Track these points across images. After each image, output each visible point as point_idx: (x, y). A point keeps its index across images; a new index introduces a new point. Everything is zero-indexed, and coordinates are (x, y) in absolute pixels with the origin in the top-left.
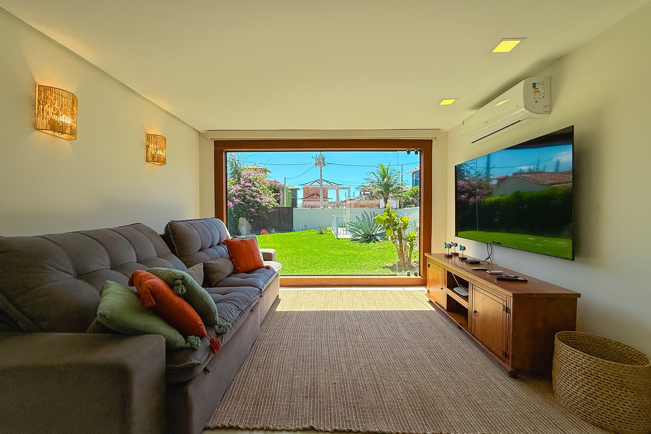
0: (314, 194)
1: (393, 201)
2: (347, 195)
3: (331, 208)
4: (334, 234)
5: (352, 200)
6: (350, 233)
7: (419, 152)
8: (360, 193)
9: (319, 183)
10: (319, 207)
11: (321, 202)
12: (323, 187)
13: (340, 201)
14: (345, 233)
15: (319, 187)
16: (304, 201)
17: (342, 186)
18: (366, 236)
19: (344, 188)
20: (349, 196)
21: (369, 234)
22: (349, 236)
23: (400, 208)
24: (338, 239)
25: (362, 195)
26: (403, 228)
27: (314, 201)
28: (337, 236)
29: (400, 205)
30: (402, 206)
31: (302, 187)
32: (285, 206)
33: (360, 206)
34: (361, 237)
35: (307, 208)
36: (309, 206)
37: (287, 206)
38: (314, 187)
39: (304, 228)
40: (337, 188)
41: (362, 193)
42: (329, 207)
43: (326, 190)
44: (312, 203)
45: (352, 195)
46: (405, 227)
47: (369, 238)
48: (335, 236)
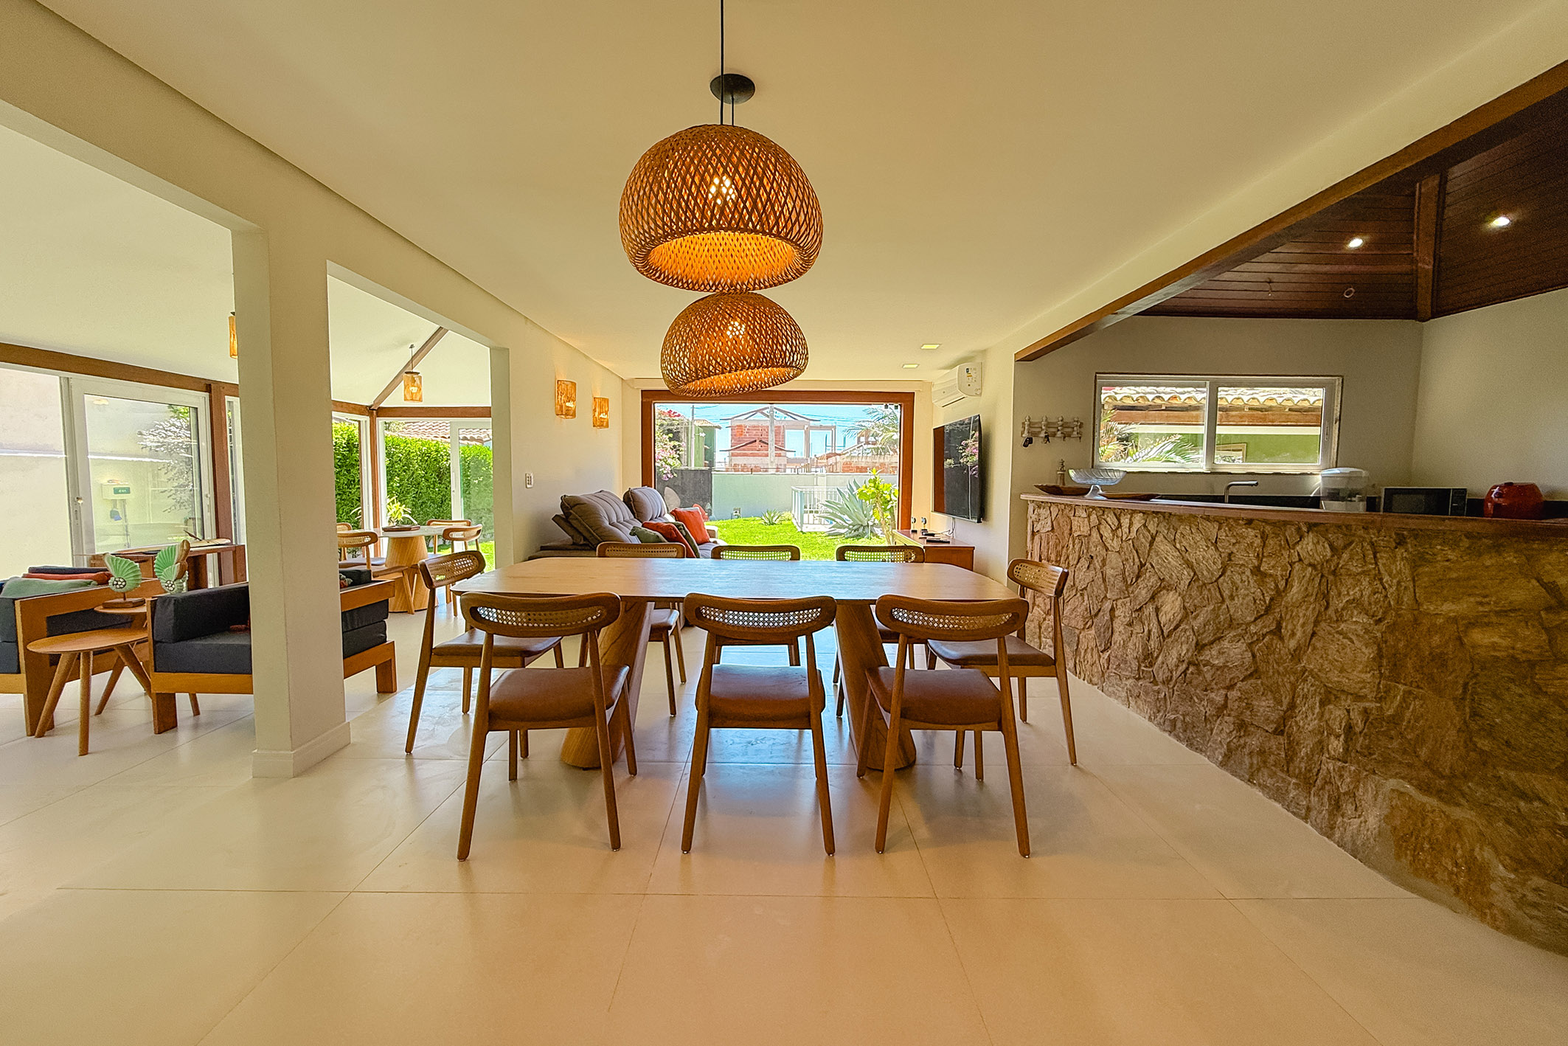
0: (755, 441)
2: (829, 443)
3: (793, 473)
4: (795, 524)
5: (840, 455)
6: (826, 522)
7: (899, 407)
8: (859, 438)
9: (768, 416)
10: (766, 471)
11: (770, 460)
12: (776, 424)
13: (813, 457)
14: (816, 522)
15: (768, 424)
16: (733, 455)
17: (817, 424)
19: (821, 428)
20: (834, 445)
21: (860, 523)
22: (825, 528)
24: (804, 533)
25: (863, 444)
27: (753, 455)
28: (801, 527)
31: (729, 423)
32: (693, 467)
33: (858, 468)
34: (847, 529)
35: (738, 471)
36: (744, 468)
37: (697, 468)
38: (756, 424)
39: (734, 514)
40: (806, 427)
41: (863, 439)
42: (788, 471)
43: (782, 431)
44: (752, 461)
45: (839, 442)
47: (861, 530)
48: (797, 527)
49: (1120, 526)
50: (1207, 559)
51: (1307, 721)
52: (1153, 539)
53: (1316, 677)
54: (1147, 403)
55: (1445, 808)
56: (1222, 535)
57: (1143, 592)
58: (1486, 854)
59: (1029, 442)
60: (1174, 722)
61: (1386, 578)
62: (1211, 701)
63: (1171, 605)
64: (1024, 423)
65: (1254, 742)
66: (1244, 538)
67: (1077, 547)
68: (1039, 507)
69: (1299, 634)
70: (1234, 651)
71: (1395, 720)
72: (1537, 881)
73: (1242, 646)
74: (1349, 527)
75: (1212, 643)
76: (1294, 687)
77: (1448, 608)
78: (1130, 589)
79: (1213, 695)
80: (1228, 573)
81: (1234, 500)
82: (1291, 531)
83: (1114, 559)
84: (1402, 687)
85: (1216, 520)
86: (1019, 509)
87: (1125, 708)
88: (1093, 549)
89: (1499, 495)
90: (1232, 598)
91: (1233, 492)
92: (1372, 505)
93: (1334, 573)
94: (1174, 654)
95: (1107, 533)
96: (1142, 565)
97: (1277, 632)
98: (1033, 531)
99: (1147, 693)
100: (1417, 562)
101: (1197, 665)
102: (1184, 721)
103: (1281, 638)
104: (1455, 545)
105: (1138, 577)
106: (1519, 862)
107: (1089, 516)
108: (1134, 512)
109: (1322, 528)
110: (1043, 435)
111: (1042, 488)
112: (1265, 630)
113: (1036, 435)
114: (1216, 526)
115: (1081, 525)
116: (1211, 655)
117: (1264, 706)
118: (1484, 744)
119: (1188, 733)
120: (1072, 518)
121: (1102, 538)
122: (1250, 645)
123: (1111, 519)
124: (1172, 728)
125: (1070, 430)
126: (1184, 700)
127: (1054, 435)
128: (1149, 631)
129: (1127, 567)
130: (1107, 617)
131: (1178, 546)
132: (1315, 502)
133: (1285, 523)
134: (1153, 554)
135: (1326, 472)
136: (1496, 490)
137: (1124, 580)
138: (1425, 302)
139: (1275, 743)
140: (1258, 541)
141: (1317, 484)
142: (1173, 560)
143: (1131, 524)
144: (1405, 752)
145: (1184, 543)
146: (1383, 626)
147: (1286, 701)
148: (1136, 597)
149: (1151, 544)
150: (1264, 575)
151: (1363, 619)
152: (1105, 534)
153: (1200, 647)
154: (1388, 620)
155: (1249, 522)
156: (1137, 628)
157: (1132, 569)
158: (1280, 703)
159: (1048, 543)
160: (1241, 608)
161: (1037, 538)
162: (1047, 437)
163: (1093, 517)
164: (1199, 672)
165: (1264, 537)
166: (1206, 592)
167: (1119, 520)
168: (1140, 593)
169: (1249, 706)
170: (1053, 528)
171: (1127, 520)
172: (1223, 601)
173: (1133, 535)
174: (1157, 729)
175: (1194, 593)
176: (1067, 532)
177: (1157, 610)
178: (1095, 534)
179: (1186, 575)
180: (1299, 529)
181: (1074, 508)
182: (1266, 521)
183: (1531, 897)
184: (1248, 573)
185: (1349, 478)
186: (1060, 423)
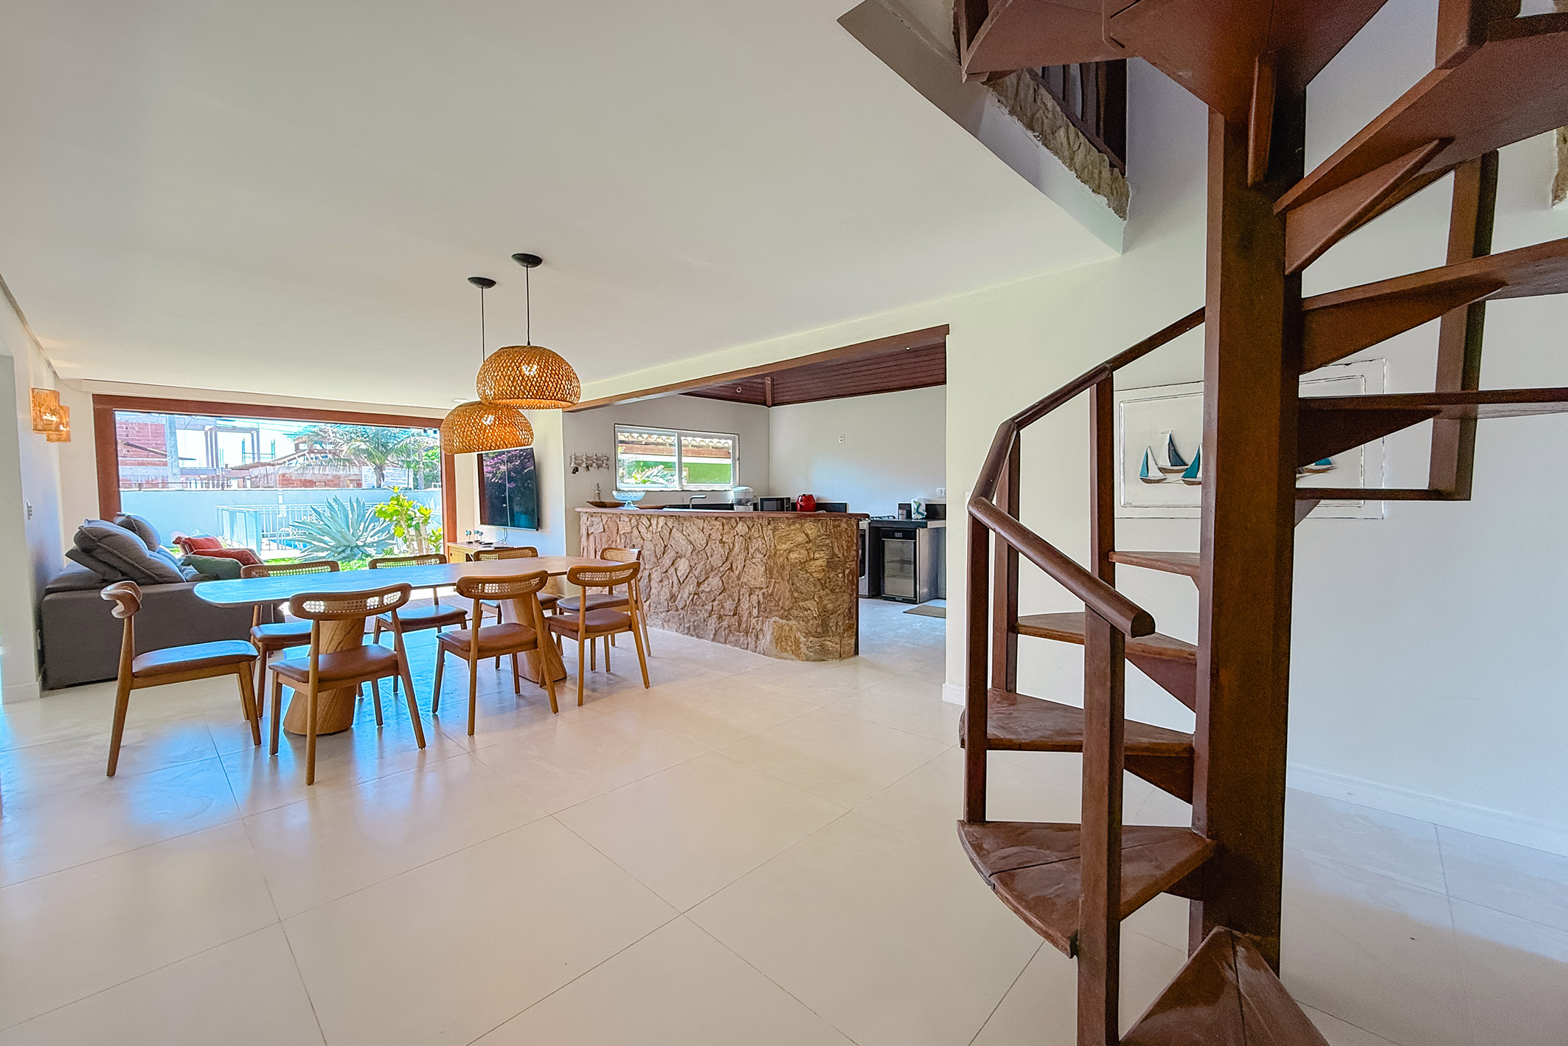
1: (399, 471)
2: (248, 449)
5: (267, 465)
13: (224, 467)
18: (339, 550)
19: (233, 429)
20: (255, 454)
21: (347, 544)
23: (416, 487)
25: (305, 452)
26: (422, 523)
29: (415, 480)
30: (422, 482)
33: (300, 480)
34: (327, 552)
45: (266, 448)
46: (426, 521)
47: (348, 551)
49: (651, 525)
50: (699, 538)
51: (745, 605)
52: (671, 531)
53: (746, 584)
54: (633, 440)
55: (788, 622)
56: (705, 526)
57: (668, 561)
58: (798, 634)
59: (576, 470)
60: (689, 628)
61: (766, 538)
62: (706, 610)
63: (683, 566)
64: (571, 457)
65: (725, 624)
66: (715, 526)
67: (623, 541)
68: (592, 516)
69: (739, 567)
70: (715, 582)
71: (772, 595)
72: (811, 639)
73: (718, 578)
74: (753, 518)
75: (704, 581)
76: (739, 591)
77: (784, 547)
78: (660, 561)
79: (706, 607)
80: (709, 544)
81: (695, 507)
82: (733, 520)
83: (648, 545)
84: (773, 580)
85: (702, 518)
86: (573, 519)
87: (662, 630)
88: (635, 540)
89: (801, 501)
90: (712, 556)
91: (694, 502)
92: (755, 506)
93: (749, 538)
94: (687, 591)
95: (643, 530)
96: (666, 546)
97: (731, 568)
98: (588, 533)
99: (673, 617)
100: (775, 530)
101: (698, 594)
102: (694, 625)
103: (733, 571)
104: (783, 522)
105: (664, 553)
106: (806, 633)
107: (630, 520)
108: (659, 516)
109: (744, 519)
110: (584, 465)
111: (592, 503)
112: (727, 569)
113: (580, 465)
114: (702, 521)
115: (625, 527)
116: (704, 587)
117: (729, 605)
118: (796, 595)
119: (697, 631)
120: (618, 522)
121: (640, 532)
122: (721, 577)
123: (645, 521)
124: (688, 631)
125: (601, 462)
126: (693, 614)
127: (591, 466)
128: (672, 583)
129: (657, 549)
130: (647, 580)
131: (684, 533)
132: (731, 507)
133: (731, 518)
134: (671, 539)
135: (737, 489)
136: (800, 498)
137: (656, 556)
138: (769, 401)
139: (734, 620)
140: (721, 527)
141: (731, 498)
142: (683, 542)
143: (658, 523)
144: (776, 606)
145: (688, 531)
146: (766, 557)
147: (736, 599)
148: (663, 565)
149: (670, 534)
150: (724, 543)
151: (761, 556)
152: (642, 531)
153: (699, 584)
154: (768, 555)
155: (717, 518)
156: (665, 582)
157: (659, 550)
158: (734, 601)
159: (601, 540)
160: (716, 561)
161: (591, 537)
162: (587, 467)
163: (633, 521)
164: (699, 597)
165: (723, 525)
166: (700, 556)
167: (650, 521)
168: (666, 562)
169: (722, 607)
170: (604, 530)
171: (655, 521)
172: (708, 558)
173: (659, 529)
174: (681, 635)
175: (694, 557)
176: (615, 532)
177: (676, 569)
178: (635, 531)
179: (690, 548)
180: (736, 520)
181: (619, 516)
182: (723, 517)
183: (810, 645)
184: (718, 542)
185: (746, 492)
186: (595, 457)
